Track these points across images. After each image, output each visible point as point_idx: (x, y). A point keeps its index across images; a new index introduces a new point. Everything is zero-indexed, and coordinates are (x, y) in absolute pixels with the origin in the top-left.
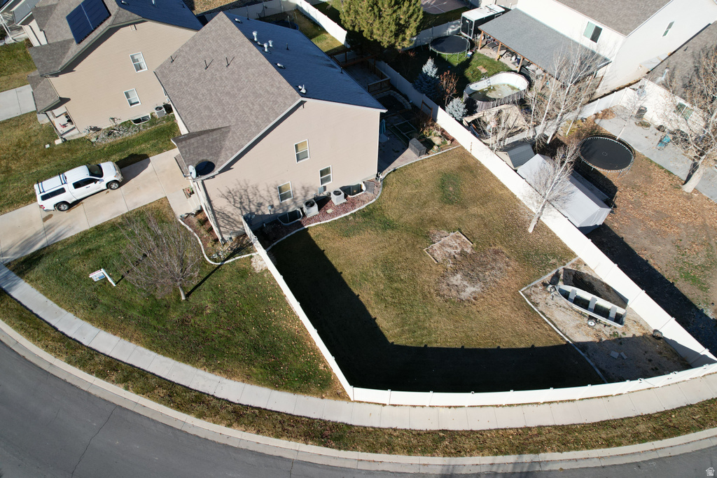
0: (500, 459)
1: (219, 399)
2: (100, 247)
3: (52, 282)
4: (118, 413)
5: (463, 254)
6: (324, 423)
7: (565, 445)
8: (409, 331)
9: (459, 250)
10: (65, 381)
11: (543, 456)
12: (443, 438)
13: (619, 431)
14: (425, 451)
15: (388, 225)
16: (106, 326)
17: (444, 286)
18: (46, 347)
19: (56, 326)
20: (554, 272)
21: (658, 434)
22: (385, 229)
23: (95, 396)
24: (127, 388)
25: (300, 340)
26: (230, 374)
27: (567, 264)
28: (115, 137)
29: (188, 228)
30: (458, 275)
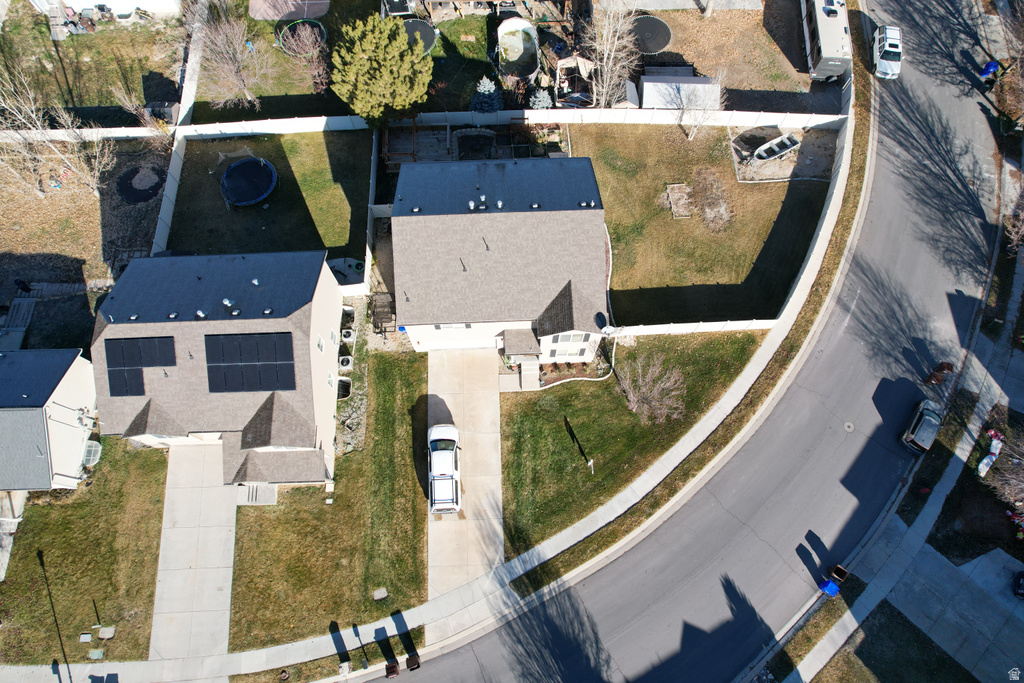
0: (841, 266)
1: (732, 413)
2: (533, 469)
3: (555, 519)
4: (710, 486)
5: (690, 195)
6: (777, 353)
7: (847, 228)
8: (737, 267)
9: (686, 197)
10: (664, 522)
11: (848, 243)
12: (817, 290)
13: (852, 197)
14: (820, 303)
15: (638, 229)
16: (628, 480)
17: (711, 225)
18: (627, 532)
19: (607, 522)
20: (733, 151)
21: (861, 178)
22: (640, 234)
23: (689, 501)
24: (694, 476)
25: (711, 342)
26: (715, 399)
27: (730, 136)
28: (358, 424)
29: (555, 384)
30: (707, 210)
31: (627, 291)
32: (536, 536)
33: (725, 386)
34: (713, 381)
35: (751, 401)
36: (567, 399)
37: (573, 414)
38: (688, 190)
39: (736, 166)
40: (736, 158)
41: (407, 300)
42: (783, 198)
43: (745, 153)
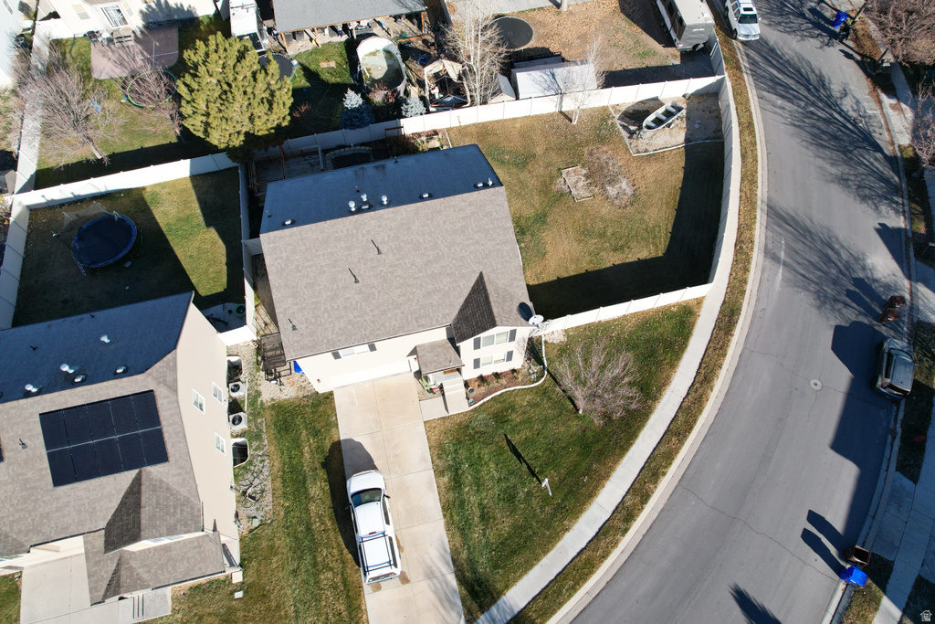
0: (758, 220)
1: (688, 394)
2: (480, 504)
3: (517, 559)
4: (685, 483)
5: (587, 177)
6: (718, 320)
8: (653, 239)
9: (583, 178)
10: (644, 536)
11: (759, 196)
12: (741, 248)
14: (748, 260)
15: (541, 218)
16: (591, 495)
17: (616, 202)
18: (604, 557)
19: (578, 550)
20: (620, 128)
22: (544, 222)
23: (666, 505)
24: (664, 474)
25: (646, 321)
26: (665, 383)
27: (614, 115)
28: (263, 491)
29: (486, 400)
30: (608, 188)
31: (544, 283)
32: (499, 586)
33: (673, 365)
34: (659, 364)
35: (705, 376)
36: (501, 414)
37: (513, 430)
38: (584, 172)
39: (627, 141)
40: (624, 134)
41: (294, 328)
42: (683, 164)
43: (632, 128)
